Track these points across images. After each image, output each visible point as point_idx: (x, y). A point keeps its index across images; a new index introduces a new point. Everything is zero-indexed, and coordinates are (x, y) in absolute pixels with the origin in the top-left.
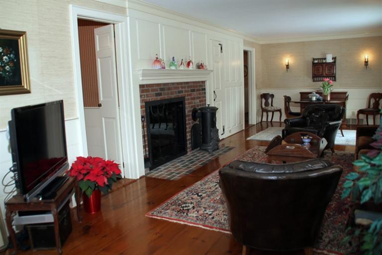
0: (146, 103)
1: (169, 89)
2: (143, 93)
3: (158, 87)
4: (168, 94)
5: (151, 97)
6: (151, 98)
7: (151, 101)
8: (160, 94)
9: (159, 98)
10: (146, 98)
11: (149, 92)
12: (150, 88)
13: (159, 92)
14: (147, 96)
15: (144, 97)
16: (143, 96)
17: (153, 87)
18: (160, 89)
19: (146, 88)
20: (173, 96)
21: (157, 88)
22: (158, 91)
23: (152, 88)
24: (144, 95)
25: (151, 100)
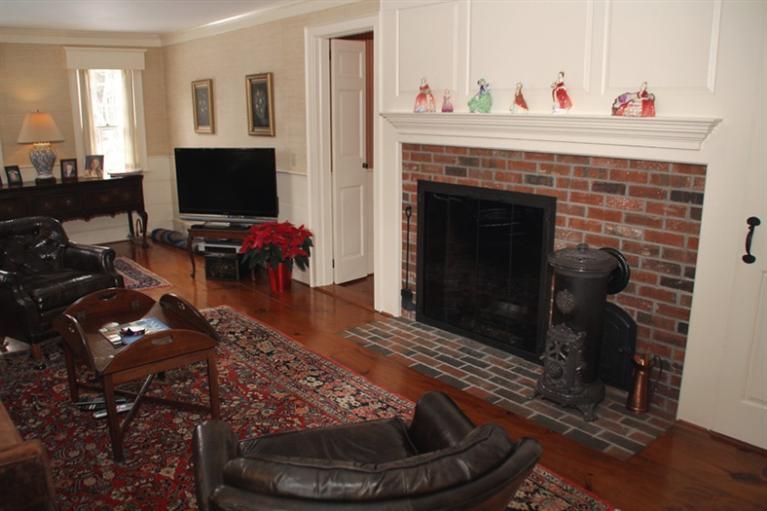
0: (421, 183)
1: (492, 164)
2: (416, 160)
3: (456, 155)
4: (488, 176)
5: (434, 172)
6: (433, 175)
7: (434, 183)
8: (461, 172)
9: (456, 180)
10: (419, 173)
11: (429, 160)
12: (432, 154)
13: (457, 165)
14: (424, 168)
15: (417, 170)
16: (415, 168)
17: (442, 151)
18: (461, 159)
19: (421, 152)
20: (505, 186)
21: (452, 155)
22: (454, 162)
23: (439, 154)
24: (417, 165)
25: (432, 179)
